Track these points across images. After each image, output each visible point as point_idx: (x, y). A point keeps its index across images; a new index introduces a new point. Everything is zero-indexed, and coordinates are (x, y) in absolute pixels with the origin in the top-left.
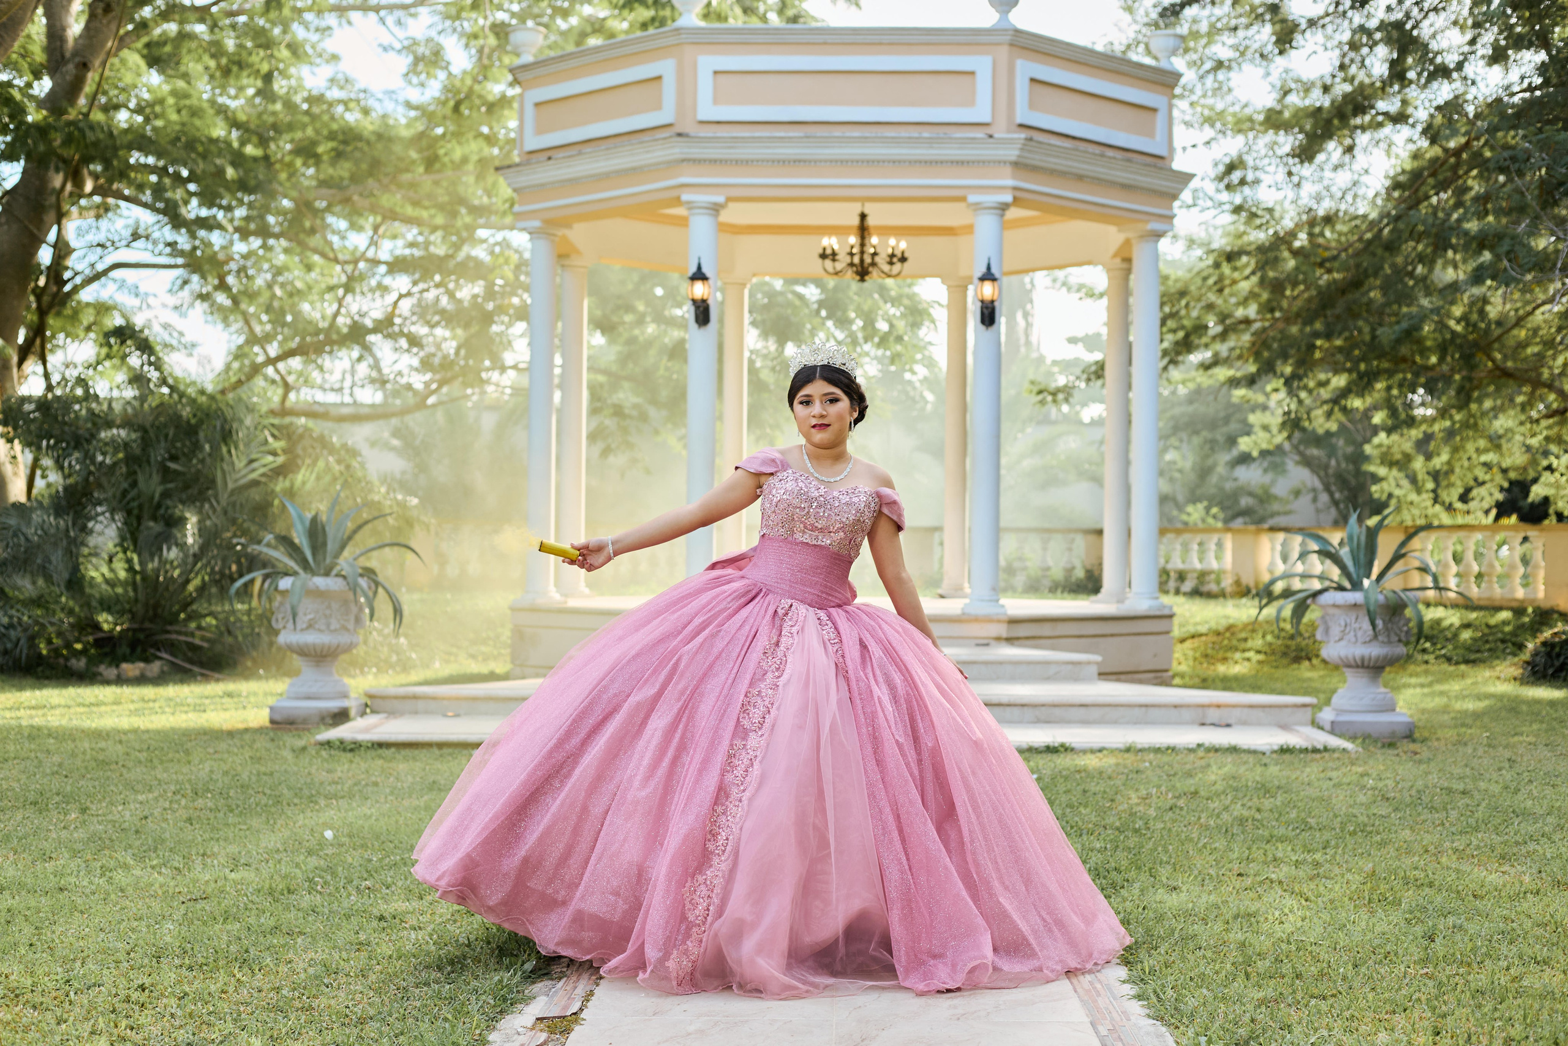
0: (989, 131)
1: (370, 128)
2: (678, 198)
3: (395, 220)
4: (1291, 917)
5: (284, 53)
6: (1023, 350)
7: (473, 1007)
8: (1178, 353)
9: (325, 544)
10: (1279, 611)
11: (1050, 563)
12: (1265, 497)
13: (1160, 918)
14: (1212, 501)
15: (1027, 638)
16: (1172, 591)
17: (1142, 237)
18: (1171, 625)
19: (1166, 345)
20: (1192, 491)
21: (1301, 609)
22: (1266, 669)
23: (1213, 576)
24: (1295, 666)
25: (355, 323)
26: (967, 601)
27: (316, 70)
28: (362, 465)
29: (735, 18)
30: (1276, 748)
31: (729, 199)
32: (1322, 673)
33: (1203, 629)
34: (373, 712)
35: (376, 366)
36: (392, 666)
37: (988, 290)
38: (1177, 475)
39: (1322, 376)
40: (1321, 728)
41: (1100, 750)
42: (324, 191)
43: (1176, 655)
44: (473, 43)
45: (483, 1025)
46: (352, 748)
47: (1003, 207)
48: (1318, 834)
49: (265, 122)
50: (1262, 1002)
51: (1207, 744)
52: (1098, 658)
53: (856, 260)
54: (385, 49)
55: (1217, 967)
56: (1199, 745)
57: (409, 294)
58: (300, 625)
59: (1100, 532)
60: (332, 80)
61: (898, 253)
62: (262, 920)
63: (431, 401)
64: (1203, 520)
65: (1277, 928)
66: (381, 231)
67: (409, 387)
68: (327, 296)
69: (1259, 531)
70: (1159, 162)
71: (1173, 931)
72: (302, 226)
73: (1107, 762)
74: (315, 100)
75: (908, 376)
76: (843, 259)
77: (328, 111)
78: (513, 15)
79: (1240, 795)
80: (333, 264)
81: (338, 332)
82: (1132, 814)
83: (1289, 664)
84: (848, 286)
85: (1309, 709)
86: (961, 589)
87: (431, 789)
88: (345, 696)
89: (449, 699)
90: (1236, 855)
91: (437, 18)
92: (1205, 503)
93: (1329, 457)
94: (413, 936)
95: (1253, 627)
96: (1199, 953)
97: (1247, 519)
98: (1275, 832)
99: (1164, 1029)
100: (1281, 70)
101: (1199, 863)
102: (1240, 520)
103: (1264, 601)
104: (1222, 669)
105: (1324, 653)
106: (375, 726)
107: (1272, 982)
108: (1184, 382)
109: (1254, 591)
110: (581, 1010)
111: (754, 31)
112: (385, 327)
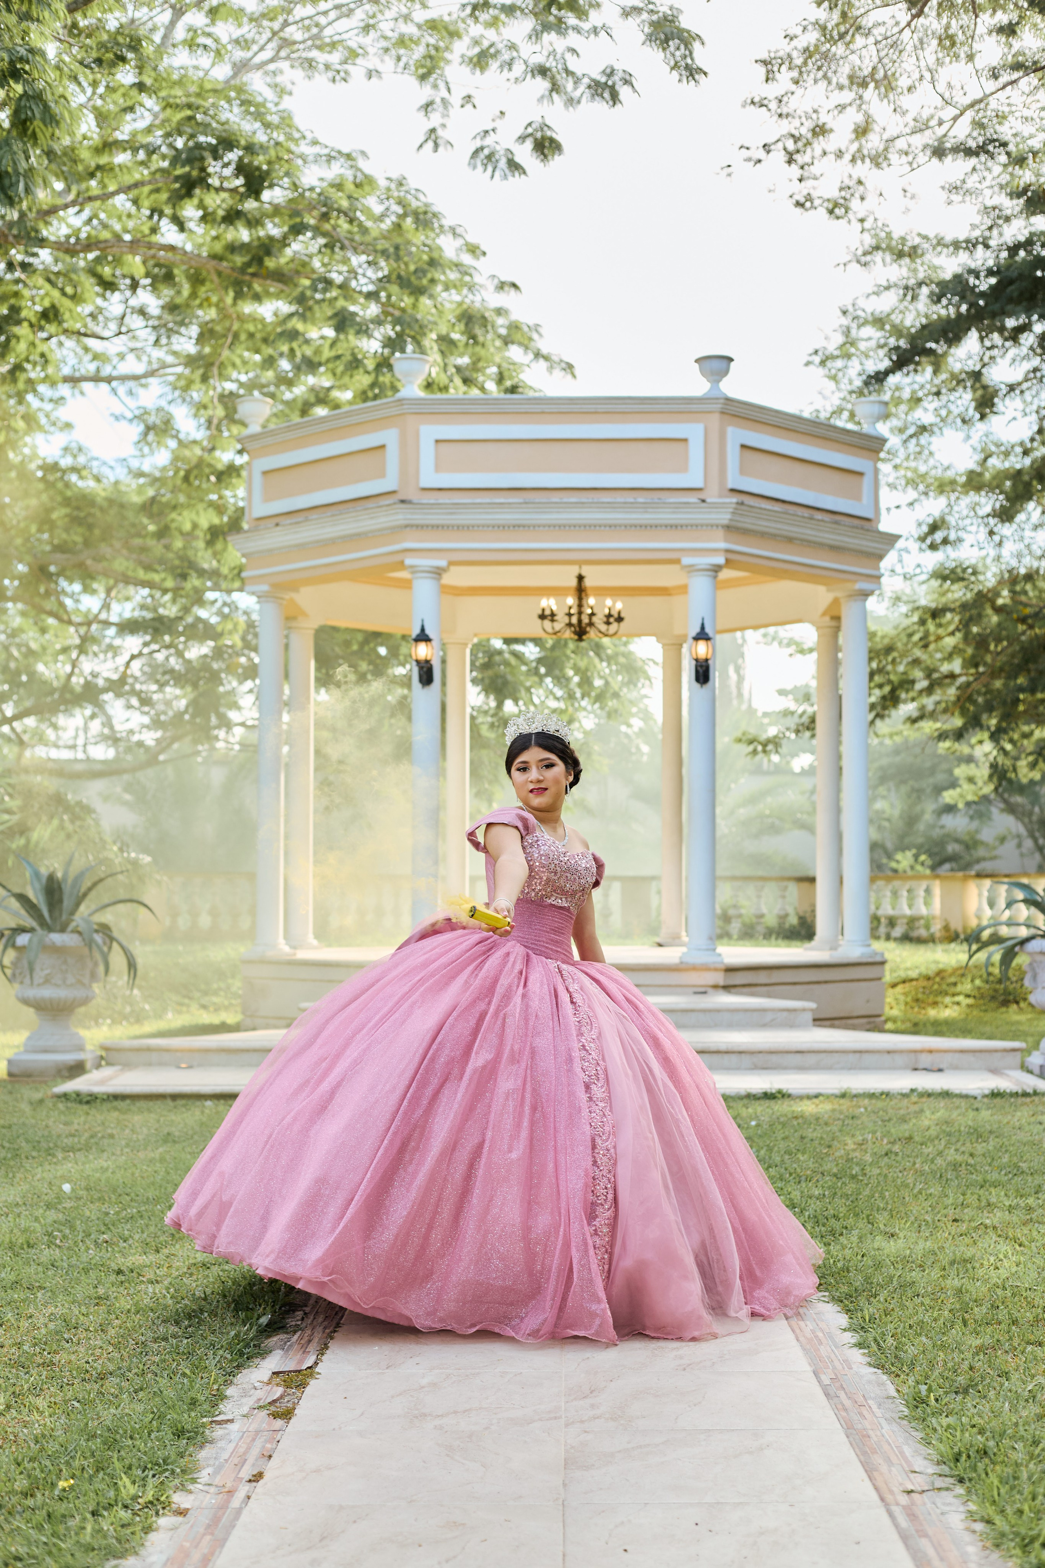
0: (702, 495)
1: (103, 494)
2: (402, 562)
3: (127, 583)
4: (1006, 1263)
5: (21, 424)
6: (735, 702)
7: (211, 1363)
8: (885, 708)
9: (61, 901)
10: (989, 958)
11: (764, 910)
12: (971, 844)
13: (878, 1266)
14: (920, 849)
15: (744, 986)
16: (883, 936)
17: (850, 596)
18: (883, 971)
19: (873, 699)
20: (902, 837)
21: (1009, 956)
22: (975, 1012)
23: (922, 922)
24: (1004, 1009)
25: (88, 682)
26: (684, 949)
27: (49, 437)
28: (97, 822)
29: (455, 388)
30: (987, 1092)
31: (451, 563)
32: (1029, 1016)
33: (913, 974)
34: (109, 1064)
35: (108, 723)
36: (125, 1017)
37: (702, 649)
38: (886, 824)
39: (1026, 729)
40: (1031, 1072)
41: (817, 1096)
42: (59, 556)
43: (888, 1000)
44: (202, 412)
45: (221, 1381)
46: (89, 1100)
47: (717, 569)
48: (1030, 1179)
50: (981, 1349)
51: (920, 1090)
52: (813, 1005)
53: (574, 620)
54: (117, 418)
55: (935, 1314)
56: (912, 1091)
57: (140, 654)
58: (38, 979)
59: (812, 880)
60: (66, 449)
61: (615, 613)
62: (3, 1275)
63: (162, 758)
64: (912, 868)
65: (993, 1273)
66: (113, 594)
67: (140, 744)
68: (61, 658)
69: (966, 878)
70: (866, 524)
71: (891, 1278)
72: (38, 590)
73: (824, 1108)
74: (50, 467)
75: (623, 728)
76: (562, 620)
77: (62, 478)
78: (241, 385)
79: (954, 1140)
80: (65, 626)
81: (72, 691)
82: (850, 1160)
83: (998, 1008)
84: (567, 645)
85: (1018, 1054)
86: (679, 937)
87: (165, 1141)
88: (81, 1048)
89: (182, 1051)
90: (951, 1201)
91: (168, 389)
92: (914, 851)
93: (1033, 804)
94: (150, 1290)
95: (962, 972)
96: (917, 1300)
97: (954, 865)
98: (988, 1177)
99: (885, 1377)
100: (981, 433)
101: (915, 1209)
102: (947, 866)
103: (974, 947)
104: (932, 1013)
105: (1032, 998)
106: (111, 1078)
107: (989, 1330)
108: (891, 735)
109: (962, 936)
110: (316, 1363)
111: (474, 401)
112: (118, 686)
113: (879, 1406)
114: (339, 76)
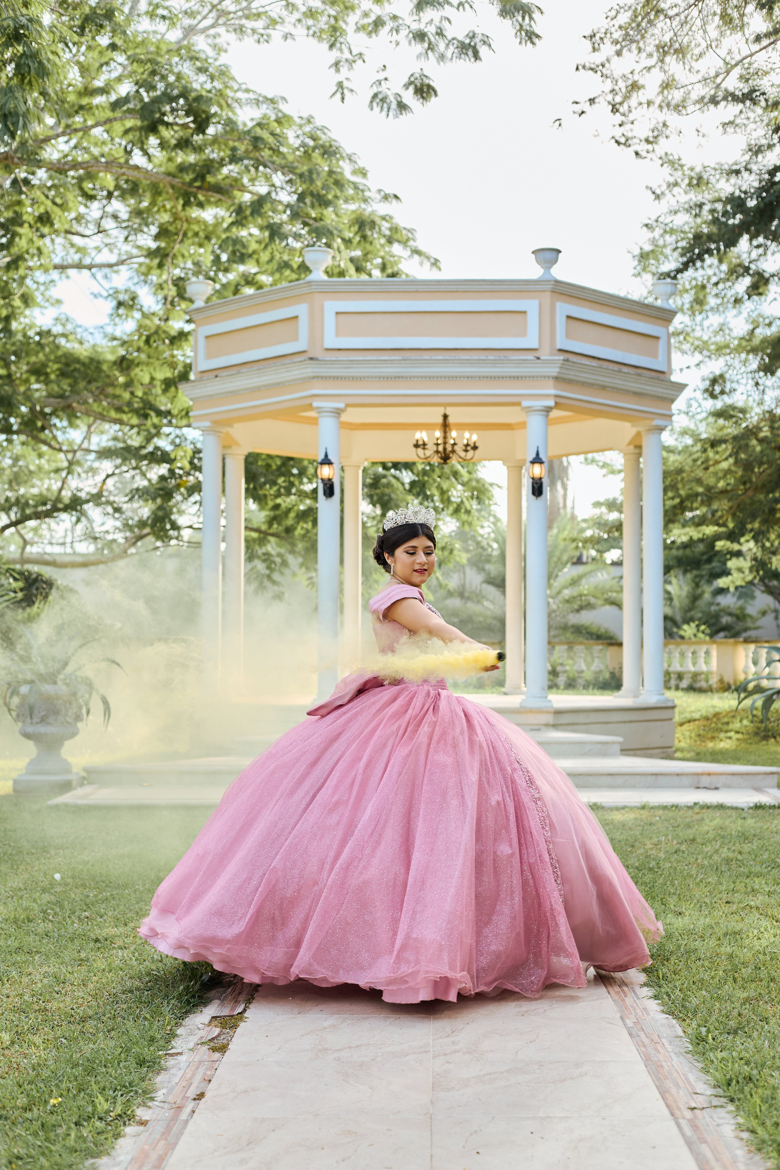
0: (537, 354)
1: (85, 354)
2: (311, 405)
3: (103, 420)
4: (766, 935)
5: (19, 302)
6: (562, 511)
7: (166, 1009)
8: (676, 513)
10: (753, 703)
11: (584, 668)
12: (740, 617)
13: (669, 937)
14: (701, 621)
15: (568, 724)
16: (673, 687)
17: (649, 430)
18: (674, 713)
19: (666, 508)
20: (687, 614)
21: (768, 702)
22: (743, 745)
23: (703, 676)
24: (764, 742)
25: (74, 495)
26: (523, 697)
27: (44, 311)
29: (350, 274)
30: (752, 805)
31: (348, 405)
33: (697, 716)
34: (90, 783)
35: (90, 526)
36: (102, 747)
37: (537, 471)
38: (677, 602)
41: (623, 808)
42: (53, 401)
43: (677, 735)
44: (160, 291)
45: (173, 1023)
46: (75, 810)
47: (548, 410)
49: (7, 350)
50: (747, 1000)
51: (701, 802)
52: (620, 739)
53: (441, 448)
54: (95, 296)
55: (713, 974)
56: (695, 804)
57: (113, 474)
58: (35, 720)
59: (620, 643)
60: (57, 320)
61: (471, 443)
62: (9, 943)
63: (130, 551)
64: (695, 635)
65: (756, 942)
66: (92, 429)
67: (113, 541)
68: (54, 476)
69: (736, 644)
70: (661, 376)
71: (679, 947)
72: (36, 425)
73: (629, 817)
74: (44, 333)
76: (431, 448)
77: (54, 341)
78: (189, 271)
79: (727, 841)
80: (56, 452)
81: (61, 502)
82: (648, 857)
83: (760, 741)
86: (519, 688)
87: (132, 842)
88: (69, 771)
89: (145, 773)
90: (724, 888)
91: (134, 274)
92: (697, 623)
94: (120, 954)
95: (734, 713)
96: (699, 963)
97: (727, 633)
98: (753, 870)
99: (674, 1021)
100: (748, 310)
101: (697, 893)
102: (722, 634)
103: (743, 695)
104: (711, 745)
106: (91, 794)
107: (753, 985)
108: (681, 535)
109: (733, 687)
110: (245, 1010)
111: (363, 284)
112: (97, 498)
113: (670, 1043)
114: (263, 38)
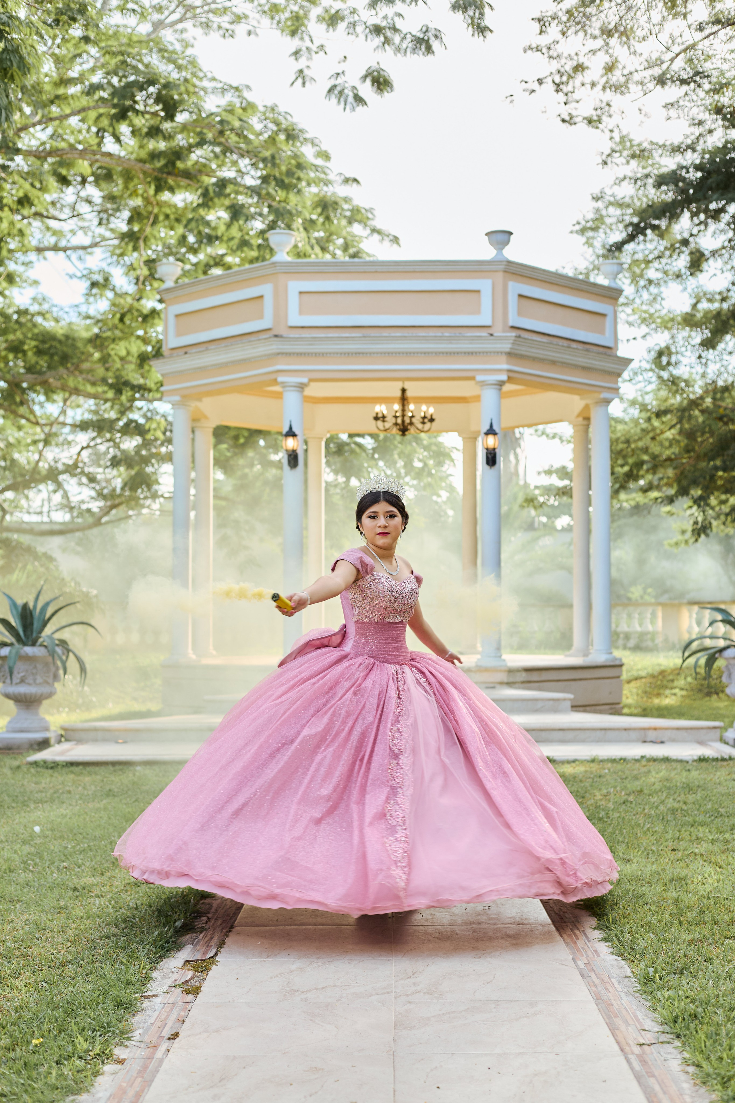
0: (491, 331)
1: (61, 331)
2: (276, 380)
3: (78, 395)
4: (710, 880)
6: (514, 479)
7: (141, 954)
9: (32, 624)
10: (697, 662)
11: (536, 628)
14: (647, 584)
15: (521, 682)
16: (621, 646)
17: (597, 403)
18: (621, 672)
19: (616, 475)
20: (634, 576)
21: (711, 660)
22: (687, 701)
23: (649, 636)
24: (707, 698)
25: (50, 467)
26: (479, 656)
27: (23, 291)
28: (57, 567)
29: (315, 255)
30: (696, 758)
31: (311, 380)
32: (727, 703)
33: (643, 673)
34: (67, 740)
35: (66, 496)
36: (79, 707)
37: (491, 441)
38: (623, 566)
39: (723, 497)
40: (727, 743)
41: (574, 761)
42: (29, 376)
43: (625, 692)
44: (132, 272)
45: (148, 967)
46: (53, 766)
47: (501, 384)
48: (727, 820)
50: (692, 942)
51: (648, 756)
52: (571, 696)
53: (399, 421)
54: (71, 277)
55: (660, 917)
56: (643, 757)
57: (88, 446)
58: (16, 680)
59: (570, 606)
60: (34, 299)
61: (428, 416)
63: (104, 520)
64: (642, 597)
65: (700, 888)
66: (68, 403)
67: (88, 511)
68: (31, 448)
69: (680, 605)
70: (608, 351)
71: (628, 892)
72: (14, 400)
73: (579, 769)
74: (22, 312)
75: (435, 498)
76: (390, 421)
77: (31, 320)
78: (159, 253)
79: (672, 792)
80: (33, 426)
81: (39, 473)
82: (597, 807)
83: (704, 697)
84: (394, 438)
85: (718, 731)
86: (475, 648)
87: (108, 796)
88: (47, 729)
89: (119, 730)
90: (670, 836)
91: (107, 255)
94: (97, 902)
95: (678, 671)
96: (646, 907)
97: (672, 595)
98: (697, 819)
99: (623, 962)
100: (693, 286)
101: (645, 842)
102: (666, 596)
103: (686, 654)
104: (656, 701)
105: (728, 691)
106: (68, 750)
107: (698, 928)
108: (628, 501)
109: (678, 646)
110: (216, 955)
111: (327, 264)
112: (72, 469)
113: (620, 983)
114: (229, 34)
